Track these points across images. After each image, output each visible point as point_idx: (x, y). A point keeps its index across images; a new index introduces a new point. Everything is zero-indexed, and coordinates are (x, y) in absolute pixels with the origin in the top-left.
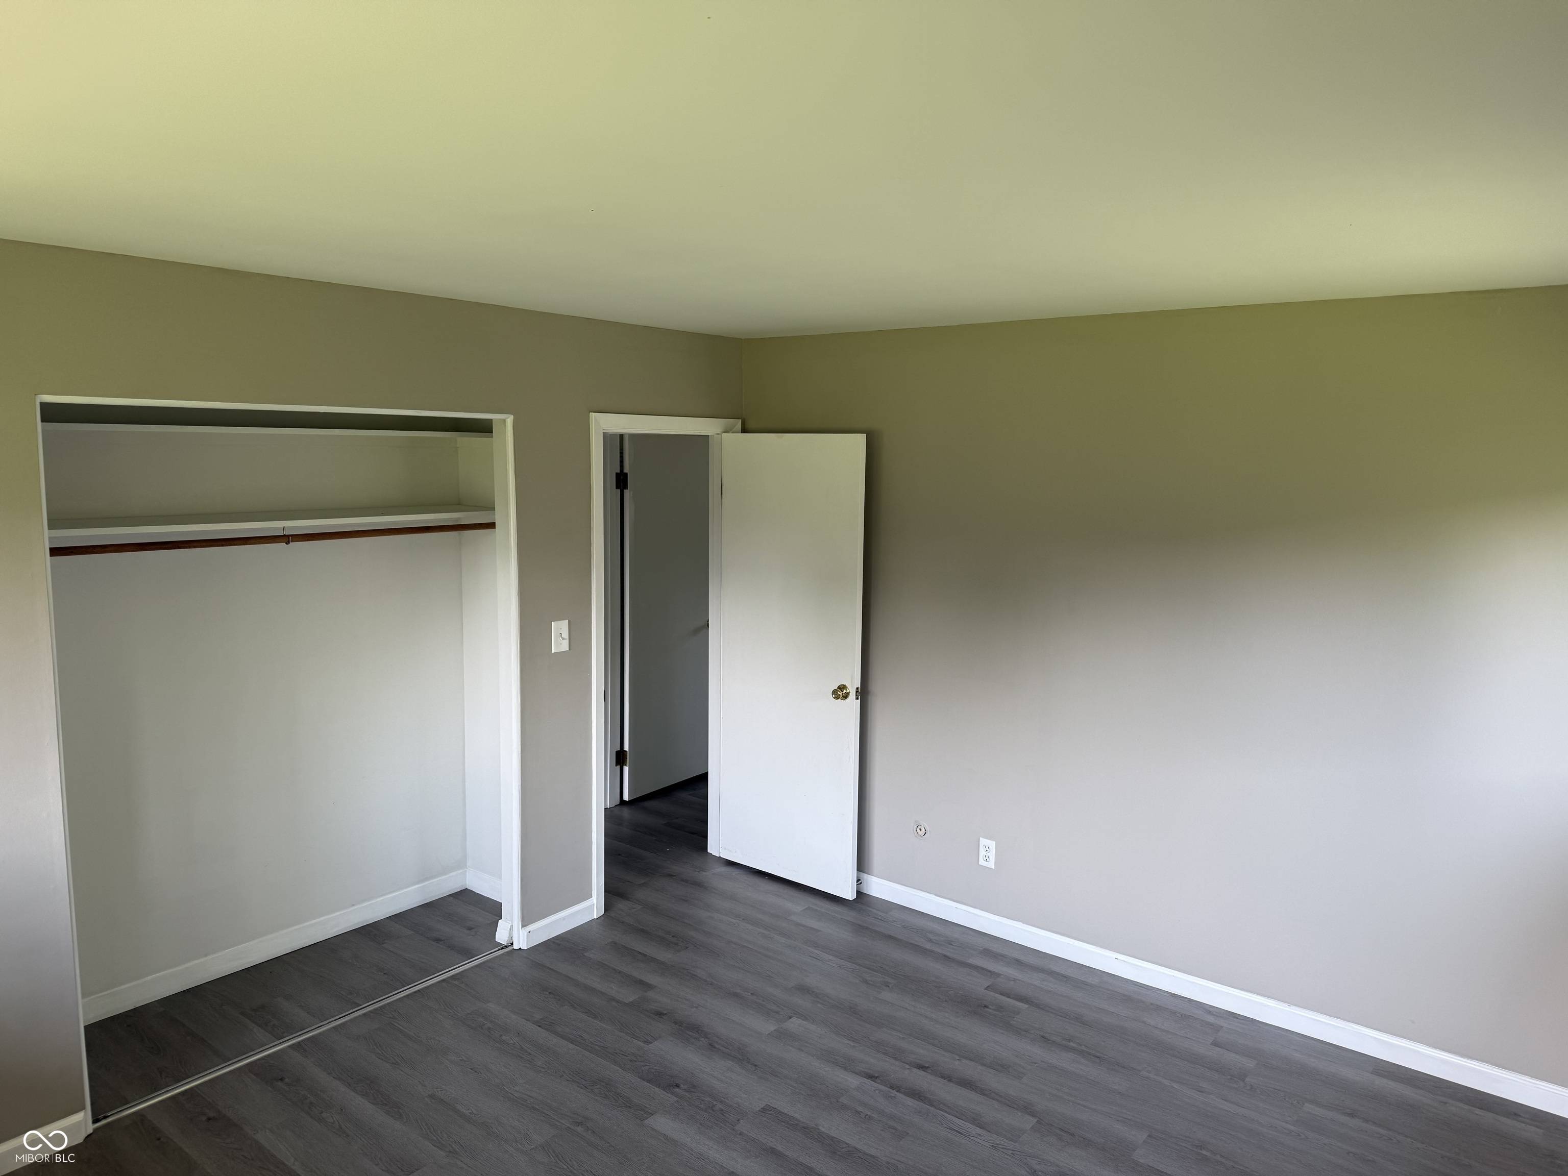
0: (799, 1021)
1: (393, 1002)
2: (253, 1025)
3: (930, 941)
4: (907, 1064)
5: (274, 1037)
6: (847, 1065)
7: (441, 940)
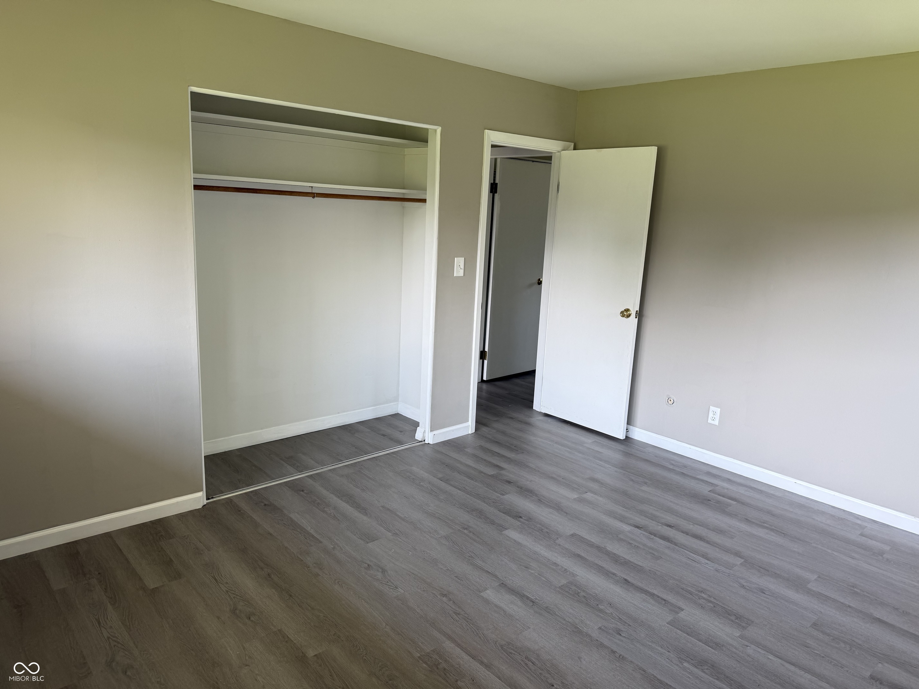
0: (592, 495)
1: (361, 461)
2: (287, 465)
3: (673, 464)
4: (660, 523)
5: (298, 471)
6: (622, 519)
7: (386, 435)
